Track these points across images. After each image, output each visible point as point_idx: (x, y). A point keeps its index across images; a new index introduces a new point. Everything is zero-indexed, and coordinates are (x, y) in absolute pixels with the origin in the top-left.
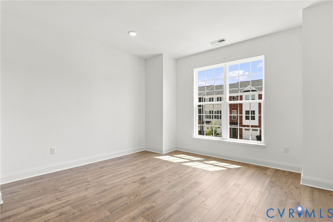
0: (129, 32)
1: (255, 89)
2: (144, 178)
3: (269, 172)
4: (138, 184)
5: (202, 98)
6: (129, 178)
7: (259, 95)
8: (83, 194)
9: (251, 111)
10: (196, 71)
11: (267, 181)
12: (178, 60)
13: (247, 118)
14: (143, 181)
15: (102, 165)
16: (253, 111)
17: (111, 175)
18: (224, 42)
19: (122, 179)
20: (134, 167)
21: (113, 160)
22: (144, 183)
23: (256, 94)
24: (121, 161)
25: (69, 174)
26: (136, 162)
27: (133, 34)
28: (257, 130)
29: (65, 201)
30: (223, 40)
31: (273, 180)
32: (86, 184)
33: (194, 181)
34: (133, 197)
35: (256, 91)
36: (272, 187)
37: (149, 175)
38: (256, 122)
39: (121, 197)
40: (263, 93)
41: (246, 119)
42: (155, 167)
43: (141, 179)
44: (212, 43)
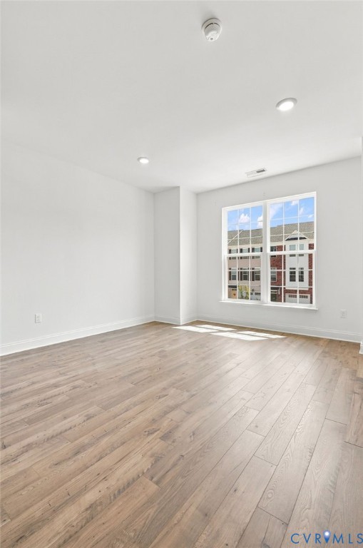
0: (139, 159)
1: (303, 236)
2: (163, 351)
3: (321, 343)
4: (157, 358)
6: (144, 351)
7: (310, 245)
8: (91, 369)
10: (225, 211)
11: (320, 351)
12: (199, 195)
13: (292, 279)
14: (163, 355)
15: (103, 339)
17: (119, 349)
18: (264, 172)
19: (134, 352)
20: (146, 340)
21: (114, 332)
22: (165, 356)
23: (306, 243)
24: (126, 333)
25: (61, 349)
26: (147, 335)
27: (144, 161)
28: (307, 297)
29: (72, 376)
30: (264, 171)
31: (327, 350)
32: (90, 358)
33: (228, 352)
34: (156, 370)
35: (305, 238)
36: (325, 357)
37: (168, 348)
38: (304, 286)
39: (141, 371)
40: (314, 241)
41: (291, 281)
42: (174, 340)
43: (160, 352)
44: (248, 174)
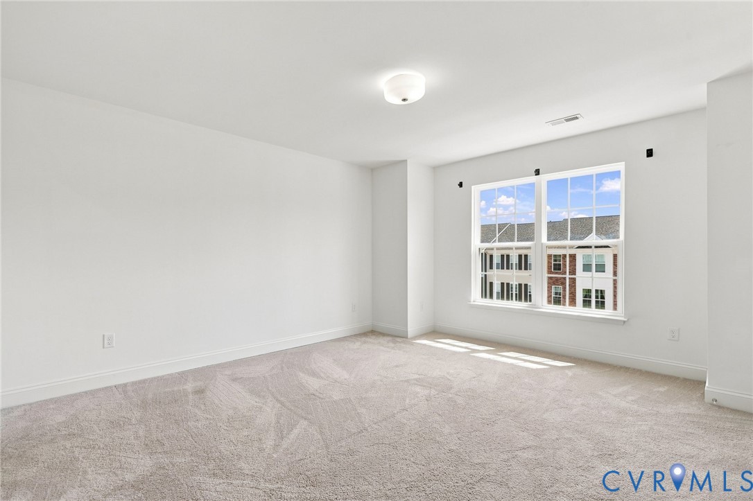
5: (486, 254)
9: (597, 291)
16: (601, 291)
